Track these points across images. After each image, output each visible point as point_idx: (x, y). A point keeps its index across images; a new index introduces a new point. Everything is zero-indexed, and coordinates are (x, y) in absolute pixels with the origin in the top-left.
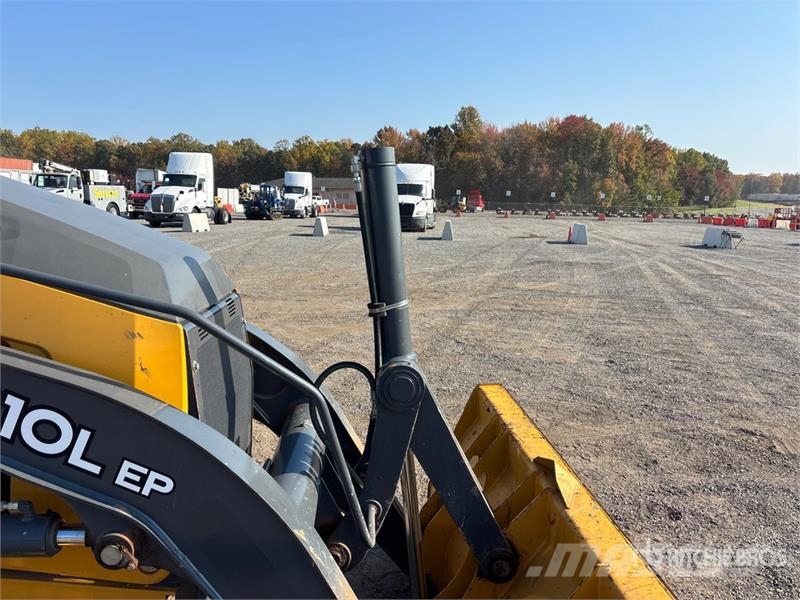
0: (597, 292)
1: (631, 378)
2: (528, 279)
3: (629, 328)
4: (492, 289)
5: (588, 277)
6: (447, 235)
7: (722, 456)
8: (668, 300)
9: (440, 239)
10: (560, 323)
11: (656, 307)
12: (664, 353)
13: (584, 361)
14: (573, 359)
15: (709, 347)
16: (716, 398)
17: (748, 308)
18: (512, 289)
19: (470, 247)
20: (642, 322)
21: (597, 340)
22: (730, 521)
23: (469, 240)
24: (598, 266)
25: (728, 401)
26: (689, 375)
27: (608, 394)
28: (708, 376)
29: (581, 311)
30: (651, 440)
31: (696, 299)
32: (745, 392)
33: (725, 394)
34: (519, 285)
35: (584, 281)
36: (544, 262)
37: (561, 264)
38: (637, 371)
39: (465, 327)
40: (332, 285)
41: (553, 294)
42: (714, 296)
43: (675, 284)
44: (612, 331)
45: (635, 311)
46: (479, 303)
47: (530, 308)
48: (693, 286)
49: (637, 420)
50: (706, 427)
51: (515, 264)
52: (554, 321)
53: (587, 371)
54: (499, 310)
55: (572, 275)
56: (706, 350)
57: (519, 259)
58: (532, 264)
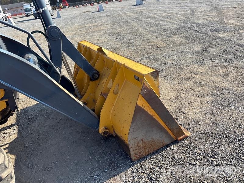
0: (109, 23)
1: (122, 41)
2: (89, 23)
3: (120, 30)
4: (78, 29)
5: (106, 19)
6: (59, 16)
7: (146, 52)
8: (129, 20)
9: (57, 18)
10: (101, 32)
11: (126, 23)
12: (130, 33)
13: (109, 40)
14: (107, 40)
15: (140, 29)
16: (143, 40)
17: (149, 18)
18: (85, 27)
19: (68, 18)
20: (123, 27)
21: (112, 34)
22: (149, 63)
23: (66, 16)
24: (108, 16)
25: (146, 40)
26: (136, 37)
27: (117, 46)
28: (141, 36)
29: (106, 28)
30: (129, 53)
31: (136, 19)
32: (150, 37)
33: (145, 39)
34: (86, 26)
35: (105, 20)
36: (92, 18)
37: (97, 18)
38: (123, 39)
39: (73, 40)
40: (23, 39)
41: (97, 26)
42: (140, 17)
43: (130, 16)
44: (115, 31)
45: (120, 25)
46: (75, 33)
47: (91, 31)
48: (135, 16)
49: (125, 50)
50: (142, 46)
51: (84, 20)
52: (99, 33)
53: (110, 42)
54: (82, 33)
55: (101, 20)
56: (140, 30)
57: (84, 19)
58: (89, 19)
